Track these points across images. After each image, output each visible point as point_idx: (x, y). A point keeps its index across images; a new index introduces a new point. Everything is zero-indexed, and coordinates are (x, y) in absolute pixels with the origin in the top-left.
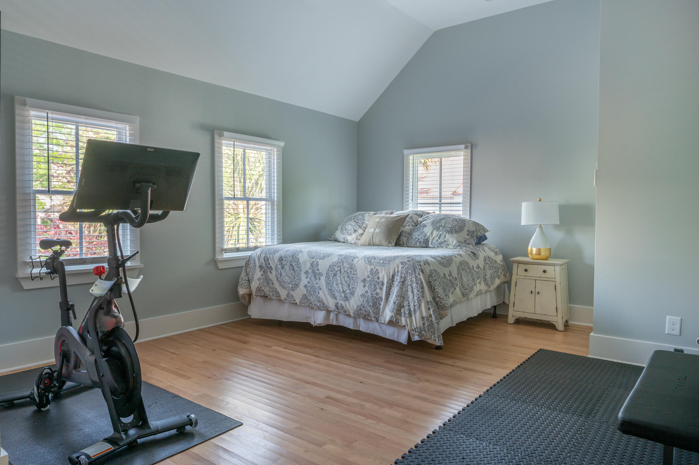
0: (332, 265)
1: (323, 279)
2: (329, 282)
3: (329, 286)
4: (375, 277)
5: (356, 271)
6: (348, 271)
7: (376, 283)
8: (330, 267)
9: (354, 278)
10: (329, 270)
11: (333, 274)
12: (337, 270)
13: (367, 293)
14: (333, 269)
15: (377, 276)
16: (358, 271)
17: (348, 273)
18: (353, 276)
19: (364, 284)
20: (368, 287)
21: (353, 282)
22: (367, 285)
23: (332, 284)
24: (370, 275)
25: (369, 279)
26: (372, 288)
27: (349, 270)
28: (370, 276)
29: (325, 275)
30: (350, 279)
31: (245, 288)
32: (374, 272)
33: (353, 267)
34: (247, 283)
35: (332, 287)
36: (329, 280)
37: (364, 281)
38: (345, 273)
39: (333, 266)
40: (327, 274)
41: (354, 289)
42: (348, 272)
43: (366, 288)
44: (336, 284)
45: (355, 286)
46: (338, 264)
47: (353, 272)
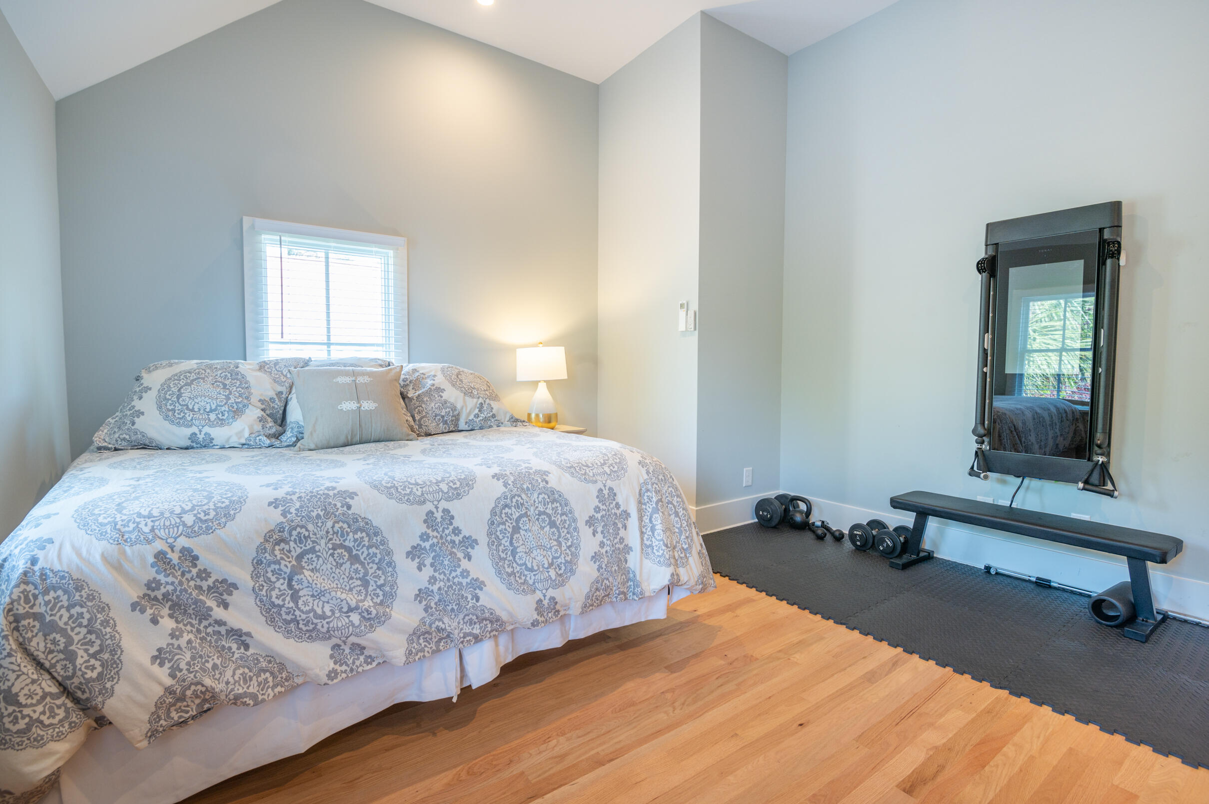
0: (496, 506)
1: (481, 552)
2: (503, 555)
3: (506, 566)
4: (611, 506)
5: (566, 505)
6: (547, 511)
7: (616, 519)
8: (493, 513)
9: (568, 522)
10: (493, 523)
11: (510, 530)
12: (518, 514)
13: (603, 547)
14: (503, 516)
15: (614, 503)
16: (573, 504)
17: (549, 516)
18: (564, 517)
19: (592, 528)
20: (602, 532)
21: (568, 533)
22: (600, 529)
23: (511, 558)
24: (600, 505)
25: (601, 514)
26: (611, 531)
27: (550, 506)
28: (602, 507)
29: (483, 539)
30: (558, 528)
31: (59, 738)
32: (606, 496)
33: (557, 496)
34: (64, 704)
35: (515, 565)
36: (501, 548)
37: (590, 522)
38: (543, 517)
39: (504, 508)
40: (490, 534)
41: (573, 549)
42: (549, 511)
43: (599, 536)
44: (526, 553)
45: (573, 540)
46: (514, 500)
47: (560, 508)
